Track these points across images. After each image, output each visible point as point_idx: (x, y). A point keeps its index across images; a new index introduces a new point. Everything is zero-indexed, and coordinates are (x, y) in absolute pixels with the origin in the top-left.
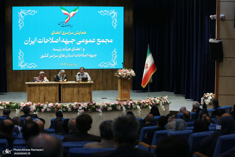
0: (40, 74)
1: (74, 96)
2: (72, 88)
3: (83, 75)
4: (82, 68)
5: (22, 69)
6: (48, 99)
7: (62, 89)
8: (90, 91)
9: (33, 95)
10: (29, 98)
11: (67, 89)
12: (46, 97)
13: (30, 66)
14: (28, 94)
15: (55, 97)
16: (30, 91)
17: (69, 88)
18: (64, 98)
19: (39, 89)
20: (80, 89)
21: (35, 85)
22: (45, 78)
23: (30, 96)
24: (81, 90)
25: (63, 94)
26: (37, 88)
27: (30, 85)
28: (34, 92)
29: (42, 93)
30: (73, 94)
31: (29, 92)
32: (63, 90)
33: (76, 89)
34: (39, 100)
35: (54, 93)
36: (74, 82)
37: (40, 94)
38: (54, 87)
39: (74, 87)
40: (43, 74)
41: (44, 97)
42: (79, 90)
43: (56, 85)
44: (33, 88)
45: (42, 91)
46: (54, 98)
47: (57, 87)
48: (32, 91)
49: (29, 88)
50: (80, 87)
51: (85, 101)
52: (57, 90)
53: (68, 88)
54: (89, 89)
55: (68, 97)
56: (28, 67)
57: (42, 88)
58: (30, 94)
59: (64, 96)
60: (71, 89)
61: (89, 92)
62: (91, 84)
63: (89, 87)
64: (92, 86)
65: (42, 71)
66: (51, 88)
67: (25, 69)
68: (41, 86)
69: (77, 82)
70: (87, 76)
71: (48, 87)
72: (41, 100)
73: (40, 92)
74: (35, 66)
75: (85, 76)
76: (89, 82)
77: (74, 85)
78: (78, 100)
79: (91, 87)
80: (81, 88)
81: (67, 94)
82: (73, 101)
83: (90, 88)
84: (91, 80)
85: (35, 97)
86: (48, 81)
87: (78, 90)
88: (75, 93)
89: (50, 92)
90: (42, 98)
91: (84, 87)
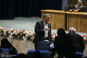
2: (77, 19)
6: (57, 25)
12: (55, 24)
19: (51, 16)
20: (83, 19)
25: (70, 23)
27: (44, 12)
29: (53, 20)
30: (77, 24)
32: (70, 19)
33: (79, 20)
37: (51, 21)
38: (62, 16)
39: (78, 18)
45: (53, 18)
57: (53, 15)
60: (75, 19)
71: (57, 15)
77: (78, 16)
78: (81, 30)
89: (59, 20)
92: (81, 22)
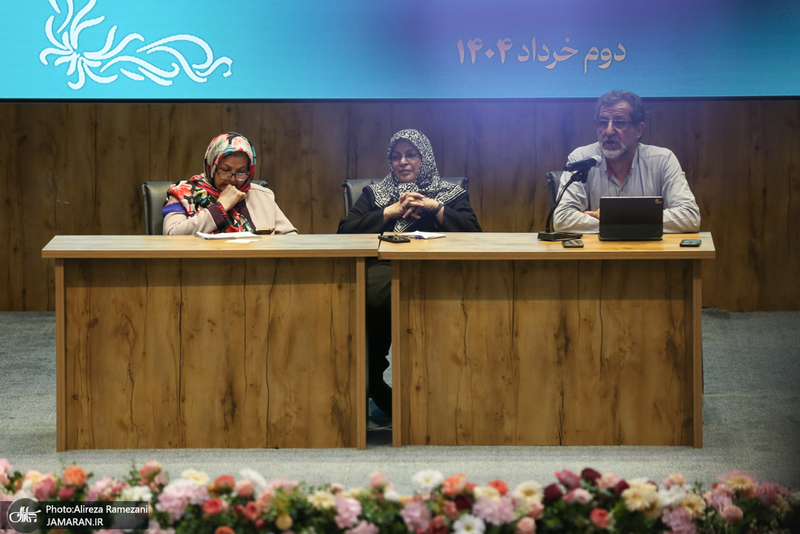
0: (208, 153)
1: (516, 373)
2: (505, 305)
3: (620, 167)
4: (623, 105)
5: (76, 89)
6: (263, 400)
7: (405, 309)
8: (679, 339)
9: (115, 364)
10: (82, 388)
11: (449, 309)
12: (241, 385)
13: (163, 61)
14: (67, 354)
15: (337, 383)
16: (93, 324)
17: (472, 305)
18: (418, 403)
19: (181, 305)
20: (583, 308)
21: (139, 268)
22: (263, 202)
23: (93, 373)
24: (588, 322)
25: (417, 358)
26: (162, 295)
27: (84, 268)
28: (123, 331)
29: (208, 352)
30: (513, 355)
31: (78, 335)
32: (416, 320)
33: (536, 316)
34: (180, 411)
35: (324, 345)
36: (524, 243)
37: (182, 354)
38: (322, 293)
39: (516, 293)
40: (238, 163)
41: (222, 385)
42: (574, 319)
43: (339, 266)
44: (114, 296)
45: (206, 327)
46: (321, 396)
47: (352, 292)
48: (110, 320)
49: (80, 293)
50: (579, 296)
51: (629, 428)
52: (351, 319)
53: (455, 305)
54: (671, 320)
55: (460, 392)
56: (134, 68)
57: (210, 297)
58: (89, 357)
59: (417, 374)
60: (487, 314)
61: (670, 343)
62: (683, 268)
63: (668, 296)
64: (697, 286)
65: (234, 131)
66: (289, 300)
67: (106, 87)
68: (200, 280)
69: (556, 247)
70: (662, 183)
71: (264, 289)
72: (193, 412)
73: (185, 337)
74: (211, 64)
75: (639, 188)
76: (670, 244)
77: (516, 272)
78: (561, 418)
79: (687, 295)
80: (585, 304)
81: (456, 359)
82: (509, 426)
83: (678, 305)
84: (697, 220)
85: (138, 379)
86: (287, 225)
87: (555, 319)
88: (526, 347)
89: (282, 338)
90: (202, 398)
91: (621, 296)
92: (564, 335)
